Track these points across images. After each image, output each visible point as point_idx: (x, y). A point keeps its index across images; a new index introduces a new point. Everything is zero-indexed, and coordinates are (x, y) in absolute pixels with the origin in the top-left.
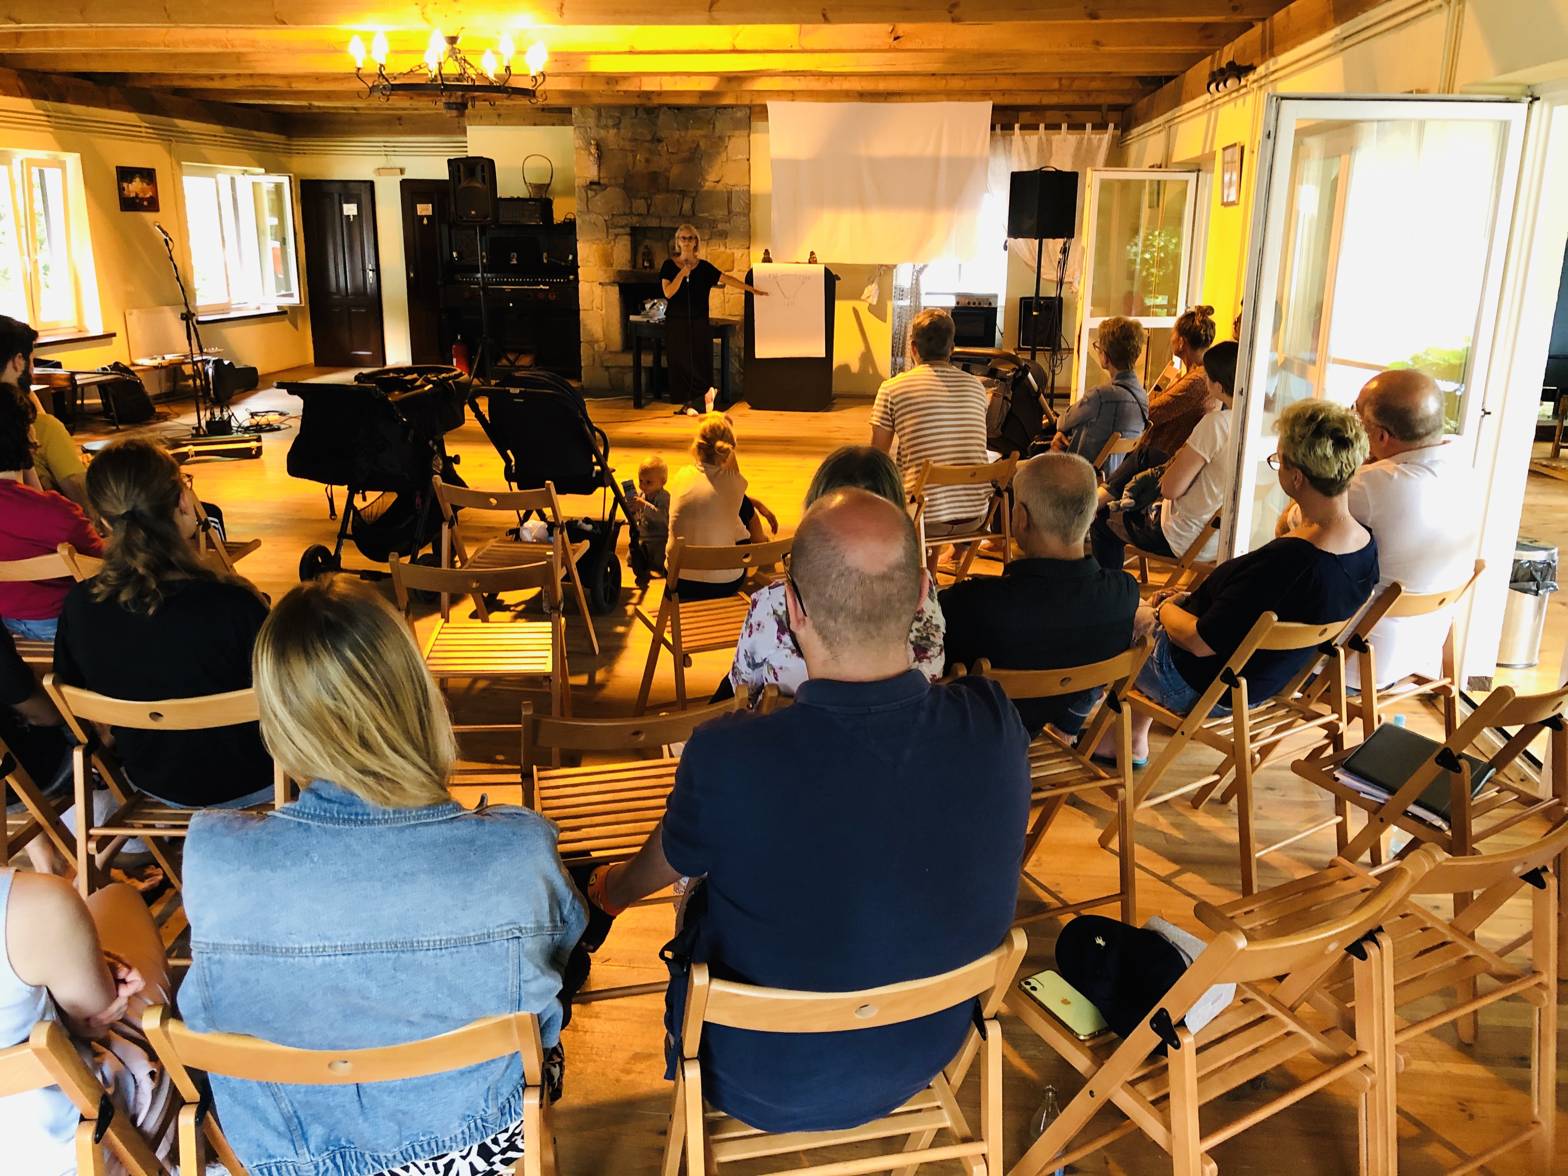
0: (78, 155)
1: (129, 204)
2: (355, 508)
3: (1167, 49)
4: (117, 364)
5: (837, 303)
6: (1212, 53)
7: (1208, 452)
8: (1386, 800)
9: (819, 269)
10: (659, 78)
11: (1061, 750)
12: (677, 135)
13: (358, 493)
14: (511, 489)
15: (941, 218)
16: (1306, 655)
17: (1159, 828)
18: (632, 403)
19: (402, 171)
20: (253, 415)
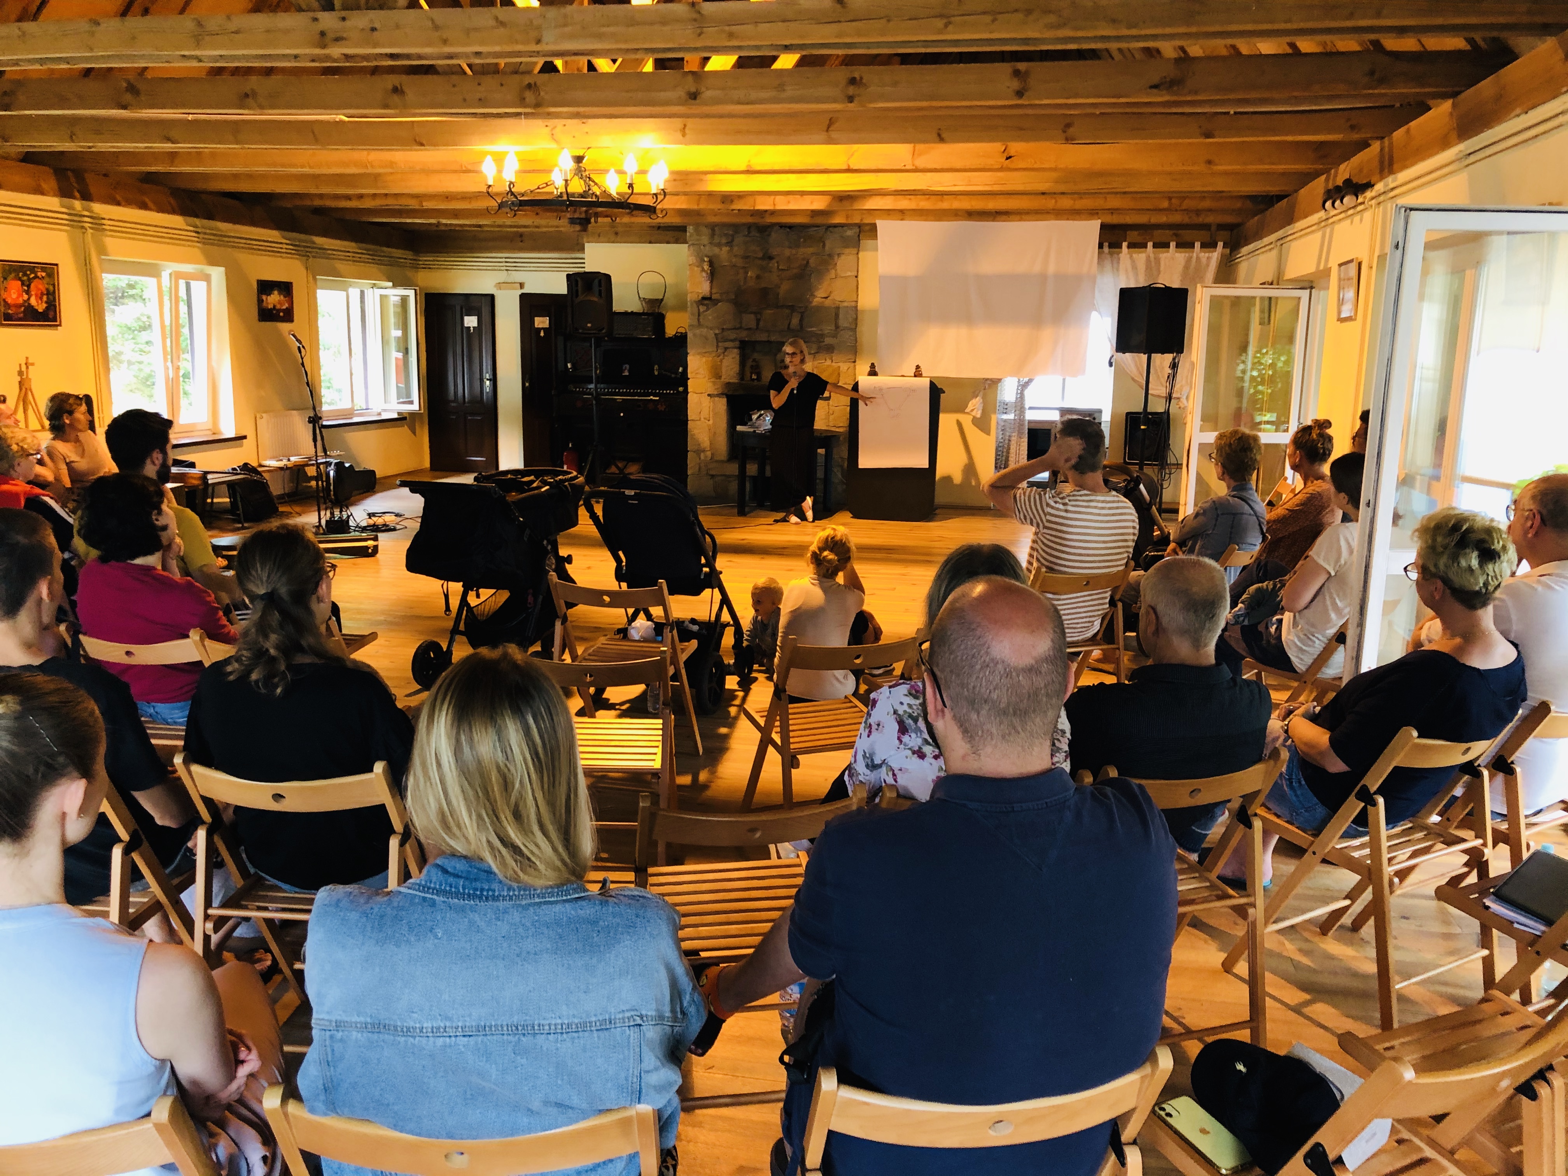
0: (222, 269)
1: (267, 315)
2: (468, 605)
3: (1281, 167)
4: (246, 464)
5: (942, 417)
6: (1327, 171)
7: (1332, 564)
8: (1543, 932)
9: (925, 382)
10: (772, 197)
11: (1186, 866)
12: (787, 252)
13: (472, 590)
14: (620, 587)
15: (1047, 333)
16: (1448, 775)
17: (1285, 954)
18: (736, 510)
19: (522, 285)
20: (371, 515)
